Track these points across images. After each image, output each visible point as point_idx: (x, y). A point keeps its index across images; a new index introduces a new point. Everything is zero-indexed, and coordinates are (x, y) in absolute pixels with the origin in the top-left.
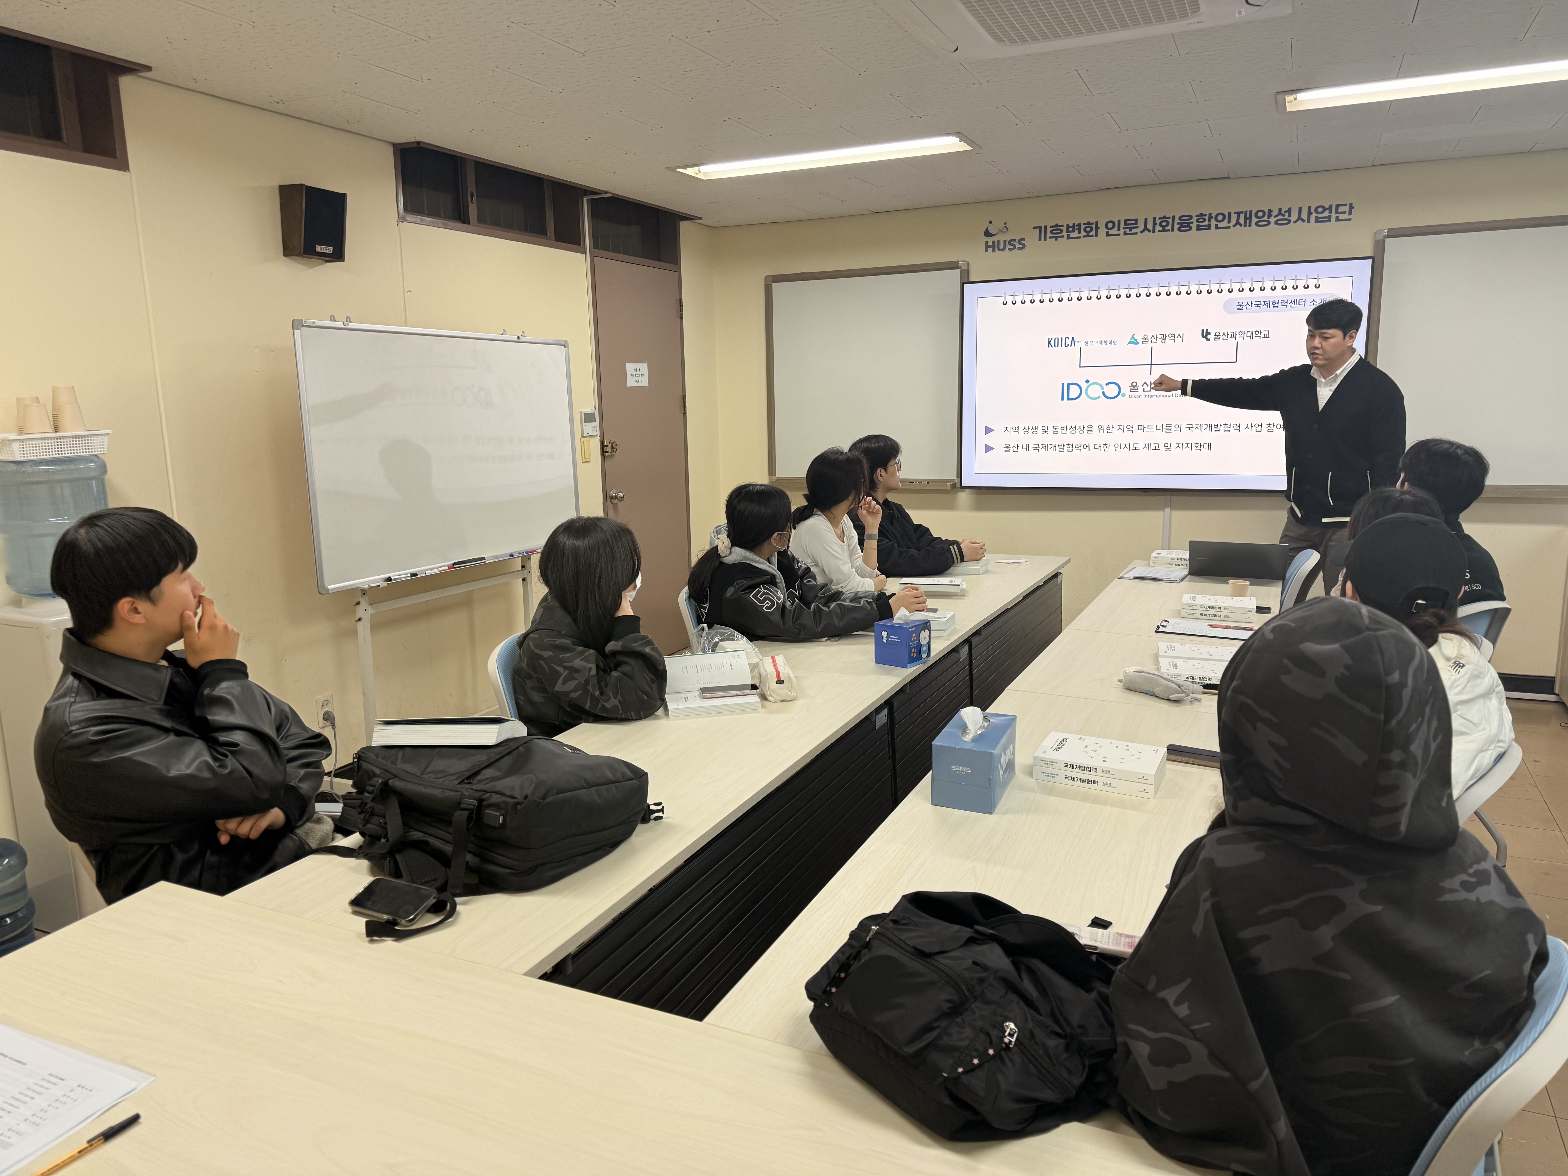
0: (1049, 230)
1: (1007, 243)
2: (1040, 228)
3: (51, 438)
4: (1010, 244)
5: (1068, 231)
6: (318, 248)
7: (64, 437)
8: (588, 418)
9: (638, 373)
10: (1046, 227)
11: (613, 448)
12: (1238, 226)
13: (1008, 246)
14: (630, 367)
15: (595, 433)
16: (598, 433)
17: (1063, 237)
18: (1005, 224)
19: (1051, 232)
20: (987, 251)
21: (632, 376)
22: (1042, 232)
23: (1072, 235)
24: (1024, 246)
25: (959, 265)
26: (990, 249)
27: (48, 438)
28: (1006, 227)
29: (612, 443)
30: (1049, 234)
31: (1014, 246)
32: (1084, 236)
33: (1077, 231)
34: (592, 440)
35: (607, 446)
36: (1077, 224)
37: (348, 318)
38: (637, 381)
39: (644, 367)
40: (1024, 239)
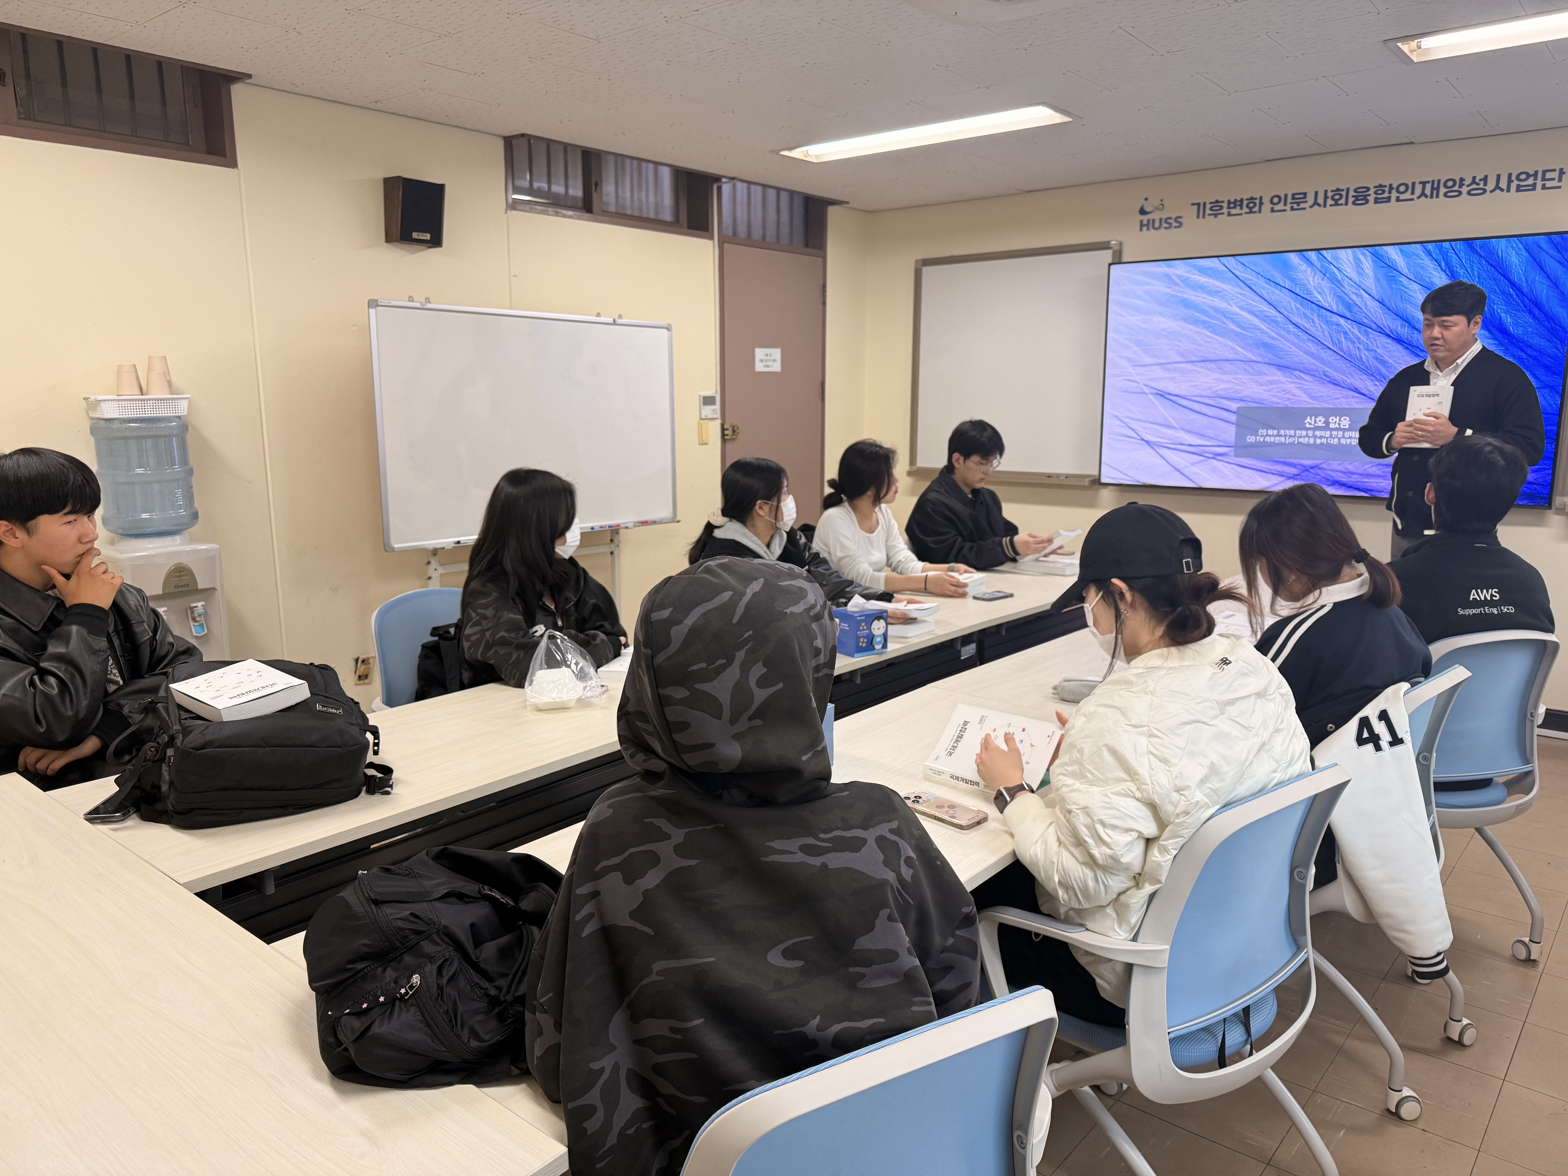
0: (1208, 206)
1: (1163, 221)
2: (1199, 204)
3: (138, 400)
4: (1166, 222)
5: (1229, 207)
6: (415, 235)
7: (150, 400)
8: (708, 401)
9: (769, 358)
10: (1205, 204)
11: (734, 431)
12: (1423, 198)
13: (1165, 225)
14: (760, 353)
15: (715, 416)
16: (718, 415)
17: (1222, 214)
18: (1162, 201)
19: (1211, 209)
20: (1141, 230)
21: (762, 361)
22: (1200, 208)
23: (1233, 211)
24: (1181, 224)
25: (1111, 246)
26: (1145, 228)
27: (136, 400)
28: (1162, 204)
29: (733, 427)
30: (1208, 211)
31: (1170, 224)
32: (1246, 213)
33: (1238, 208)
34: (710, 423)
35: (727, 429)
36: (1239, 199)
37: (427, 298)
38: (768, 366)
39: (776, 353)
40: (1180, 217)
